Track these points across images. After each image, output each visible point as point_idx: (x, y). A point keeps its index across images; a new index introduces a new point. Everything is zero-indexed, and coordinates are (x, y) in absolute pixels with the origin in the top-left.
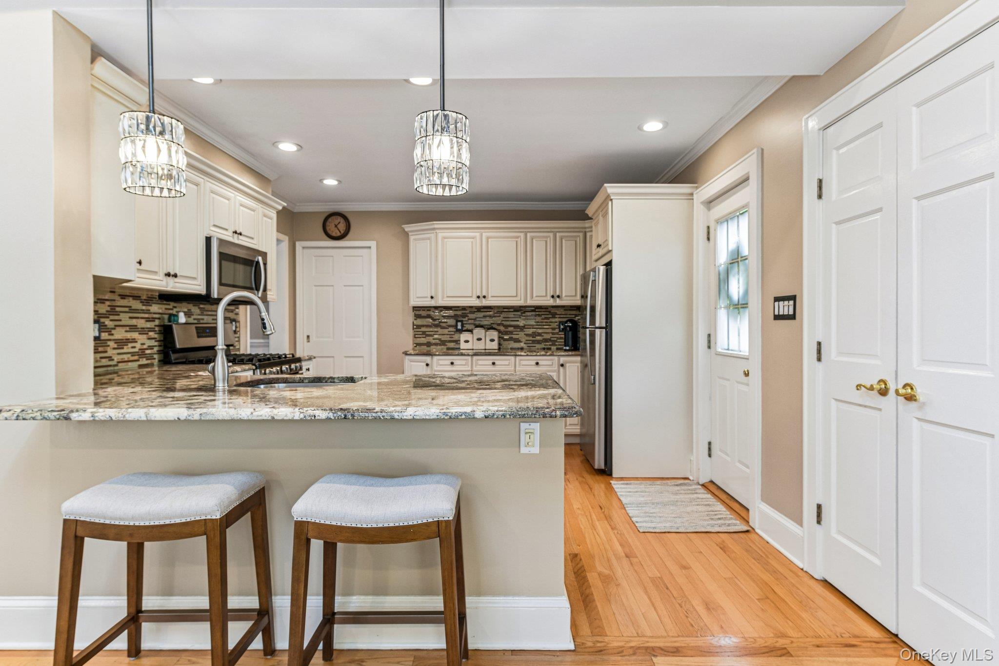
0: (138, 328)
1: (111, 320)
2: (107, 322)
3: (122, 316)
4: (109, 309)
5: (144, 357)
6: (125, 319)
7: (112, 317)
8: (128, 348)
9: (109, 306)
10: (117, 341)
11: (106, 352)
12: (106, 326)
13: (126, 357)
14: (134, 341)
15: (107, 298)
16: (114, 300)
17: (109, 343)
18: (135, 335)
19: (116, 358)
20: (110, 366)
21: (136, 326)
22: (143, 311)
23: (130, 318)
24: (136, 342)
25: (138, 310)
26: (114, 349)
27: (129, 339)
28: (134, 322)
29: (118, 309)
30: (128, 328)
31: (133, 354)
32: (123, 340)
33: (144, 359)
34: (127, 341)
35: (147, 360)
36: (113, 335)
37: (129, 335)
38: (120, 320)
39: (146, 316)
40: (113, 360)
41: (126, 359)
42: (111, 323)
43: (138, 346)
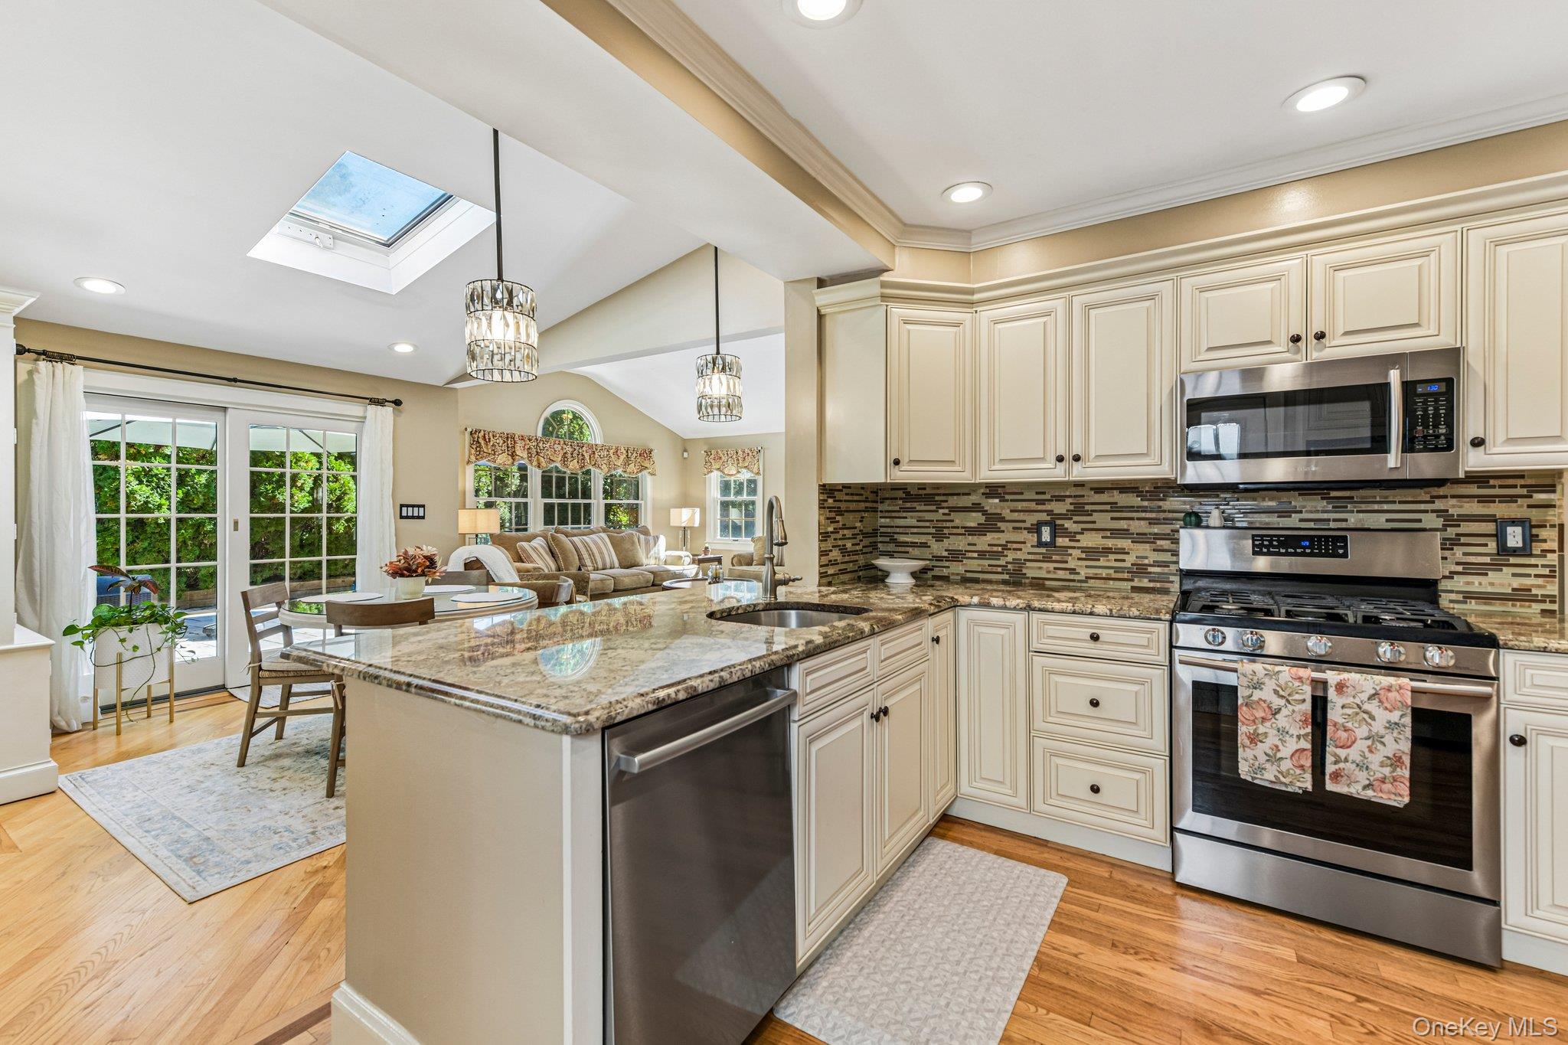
0: (1133, 534)
1: (1075, 522)
2: (1068, 524)
3: (1096, 516)
4: (1072, 507)
5: (1146, 577)
6: (1103, 520)
7: (1076, 518)
8: (1108, 560)
9: (1071, 504)
10: (1084, 550)
11: (1067, 562)
12: (1067, 529)
13: (1104, 573)
14: (1123, 551)
15: (1068, 494)
16: (1083, 496)
17: (1070, 551)
18: (1125, 543)
19: (1083, 573)
20: (1074, 581)
21: (1128, 530)
22: (1144, 510)
23: (1112, 519)
24: (1128, 553)
25: (1133, 507)
26: (1079, 559)
27: (1111, 549)
28: (1123, 524)
29: (1087, 507)
30: (1108, 534)
31: (1117, 570)
32: (1098, 548)
33: (1146, 580)
34: (1107, 551)
35: (1150, 581)
36: (1078, 541)
37: (1110, 543)
38: (1094, 522)
39: (1153, 515)
40: (1079, 573)
41: (1104, 576)
42: (1075, 525)
43: (1130, 559)
